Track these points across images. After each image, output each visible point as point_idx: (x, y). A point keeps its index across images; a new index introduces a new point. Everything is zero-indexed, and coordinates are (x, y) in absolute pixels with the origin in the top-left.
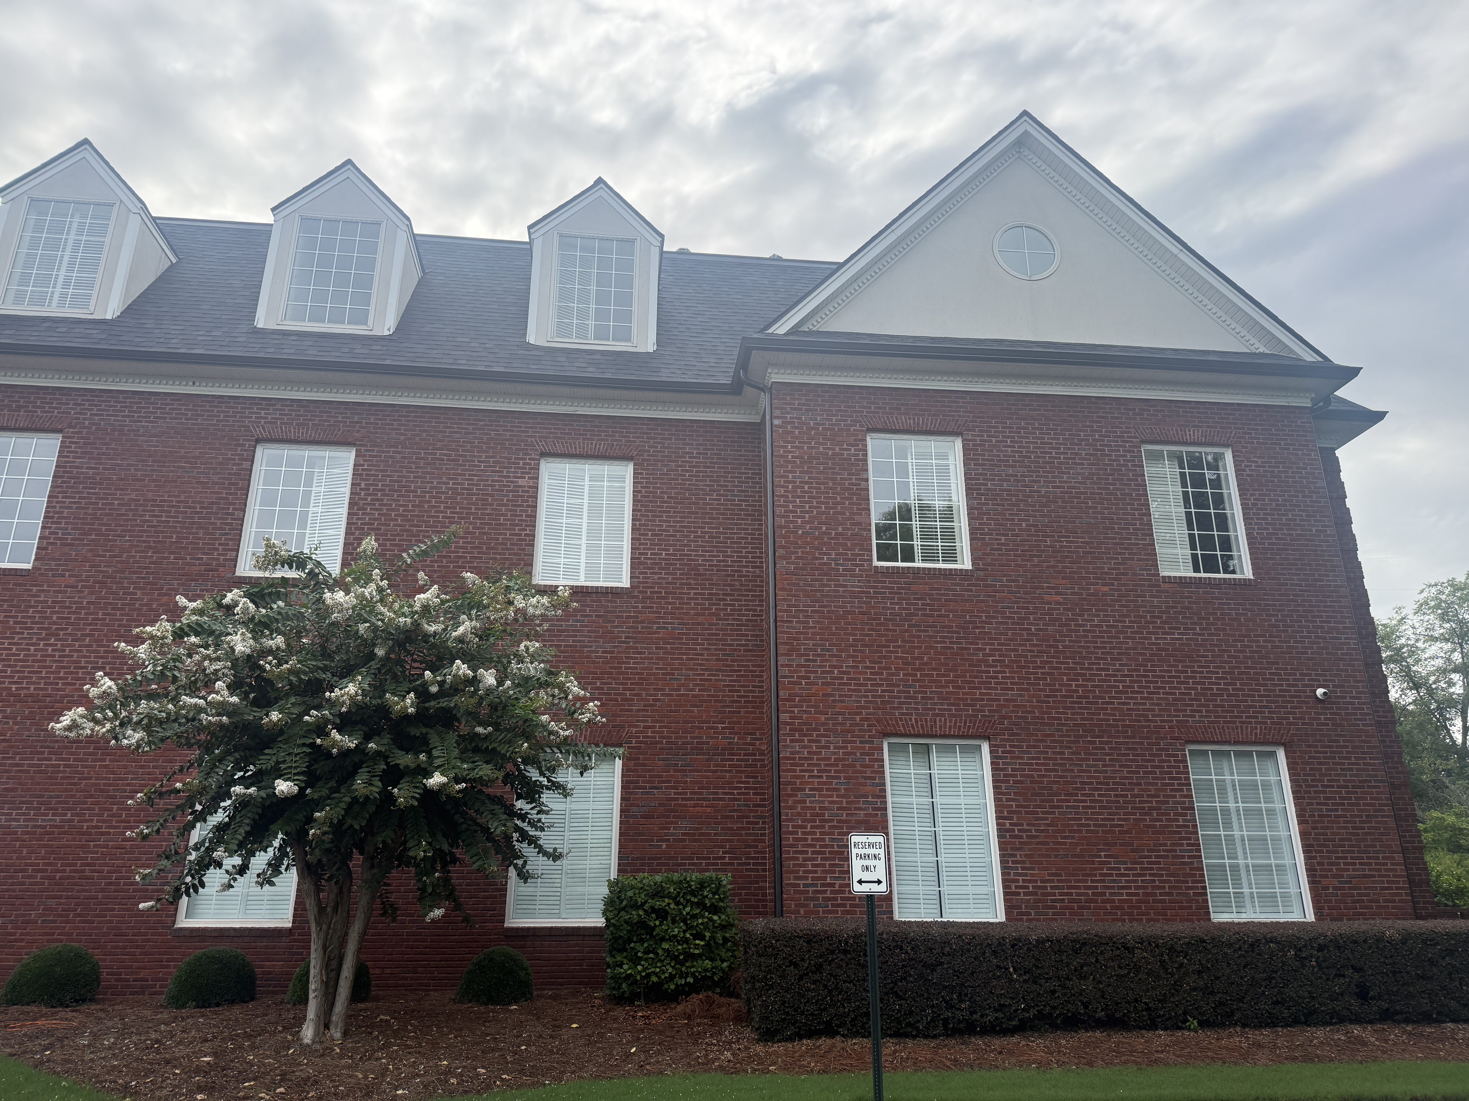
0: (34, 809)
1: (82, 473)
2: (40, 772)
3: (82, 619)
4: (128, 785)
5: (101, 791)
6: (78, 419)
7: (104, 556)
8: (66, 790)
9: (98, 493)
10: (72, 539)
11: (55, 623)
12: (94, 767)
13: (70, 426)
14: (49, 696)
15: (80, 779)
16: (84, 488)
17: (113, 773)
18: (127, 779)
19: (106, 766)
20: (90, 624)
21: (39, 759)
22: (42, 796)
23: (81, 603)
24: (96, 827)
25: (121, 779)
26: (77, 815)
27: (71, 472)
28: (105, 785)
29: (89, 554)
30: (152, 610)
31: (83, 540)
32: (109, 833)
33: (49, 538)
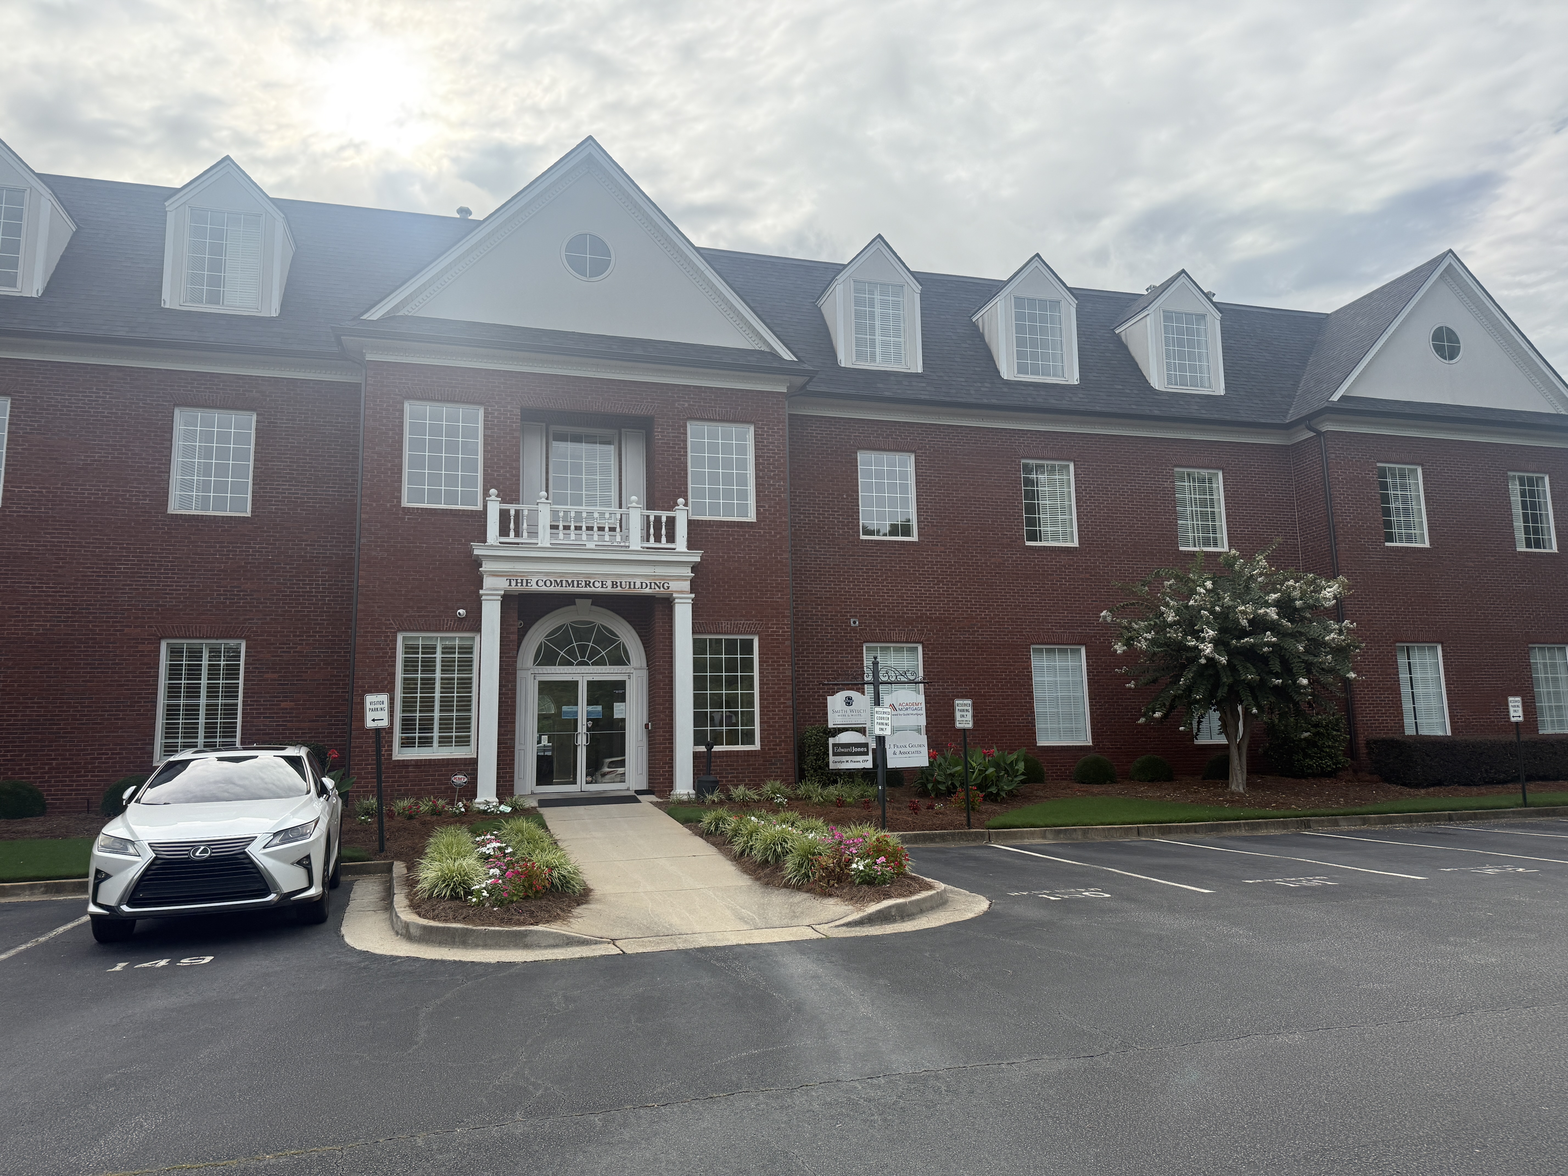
0: (955, 682)
1: (932, 480)
2: (953, 662)
3: (953, 572)
4: (999, 668)
5: (985, 672)
6: (921, 443)
7: (955, 533)
8: (968, 672)
9: (944, 493)
10: (937, 522)
11: (940, 575)
12: (979, 658)
13: (919, 449)
14: (947, 618)
15: (974, 665)
16: (935, 489)
17: (989, 662)
18: (997, 665)
19: (985, 658)
20: (958, 575)
21: (950, 654)
22: (957, 675)
23: (951, 562)
24: (988, 692)
25: (994, 665)
26: (978, 685)
27: (926, 479)
28: (987, 668)
29: (948, 532)
30: (988, 566)
31: (942, 523)
32: (995, 695)
33: (924, 522)
